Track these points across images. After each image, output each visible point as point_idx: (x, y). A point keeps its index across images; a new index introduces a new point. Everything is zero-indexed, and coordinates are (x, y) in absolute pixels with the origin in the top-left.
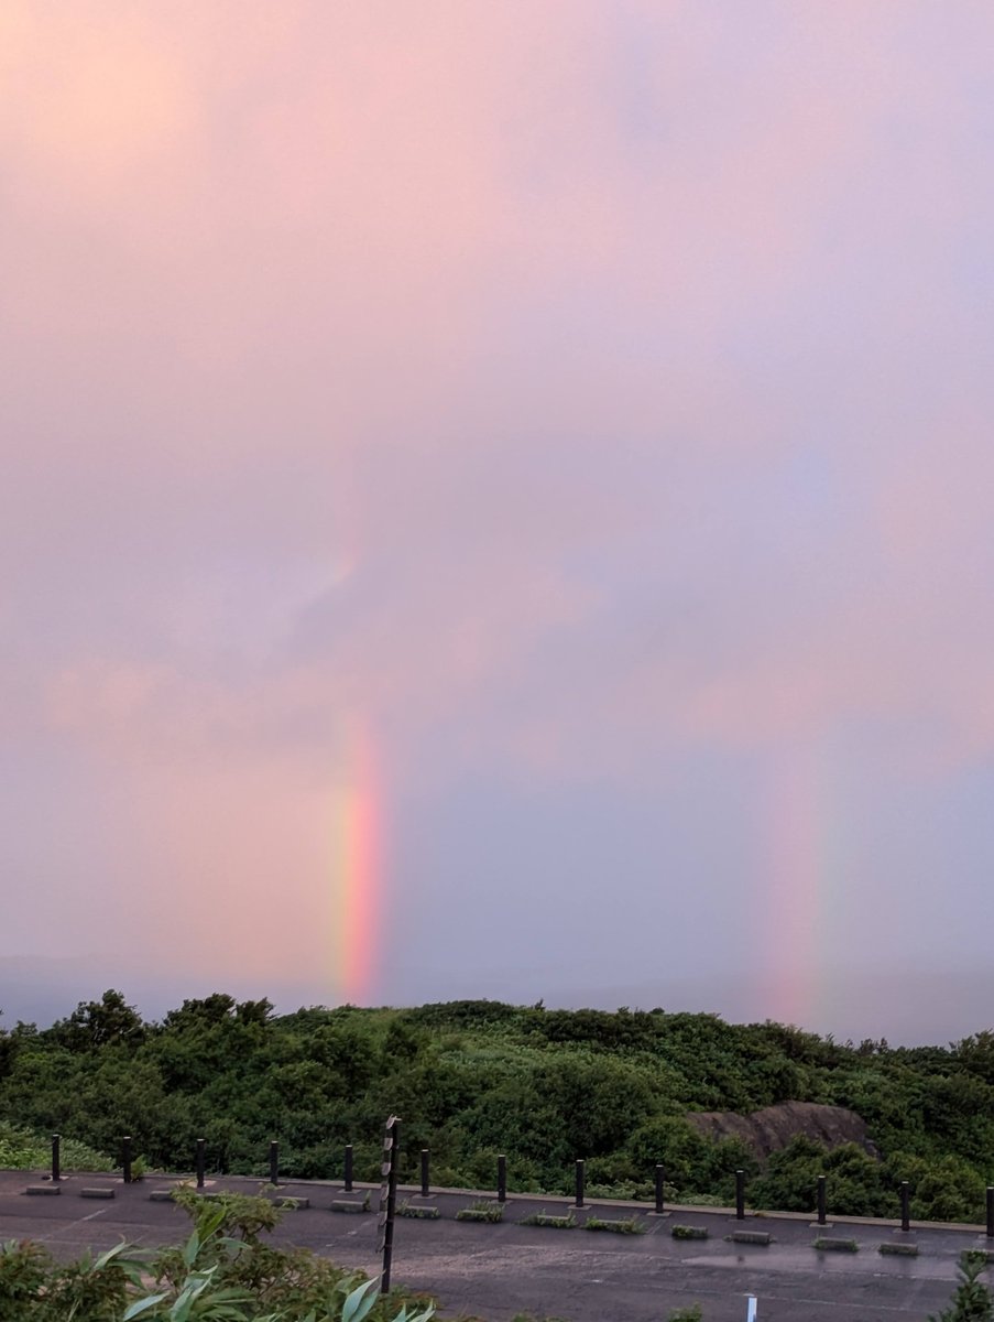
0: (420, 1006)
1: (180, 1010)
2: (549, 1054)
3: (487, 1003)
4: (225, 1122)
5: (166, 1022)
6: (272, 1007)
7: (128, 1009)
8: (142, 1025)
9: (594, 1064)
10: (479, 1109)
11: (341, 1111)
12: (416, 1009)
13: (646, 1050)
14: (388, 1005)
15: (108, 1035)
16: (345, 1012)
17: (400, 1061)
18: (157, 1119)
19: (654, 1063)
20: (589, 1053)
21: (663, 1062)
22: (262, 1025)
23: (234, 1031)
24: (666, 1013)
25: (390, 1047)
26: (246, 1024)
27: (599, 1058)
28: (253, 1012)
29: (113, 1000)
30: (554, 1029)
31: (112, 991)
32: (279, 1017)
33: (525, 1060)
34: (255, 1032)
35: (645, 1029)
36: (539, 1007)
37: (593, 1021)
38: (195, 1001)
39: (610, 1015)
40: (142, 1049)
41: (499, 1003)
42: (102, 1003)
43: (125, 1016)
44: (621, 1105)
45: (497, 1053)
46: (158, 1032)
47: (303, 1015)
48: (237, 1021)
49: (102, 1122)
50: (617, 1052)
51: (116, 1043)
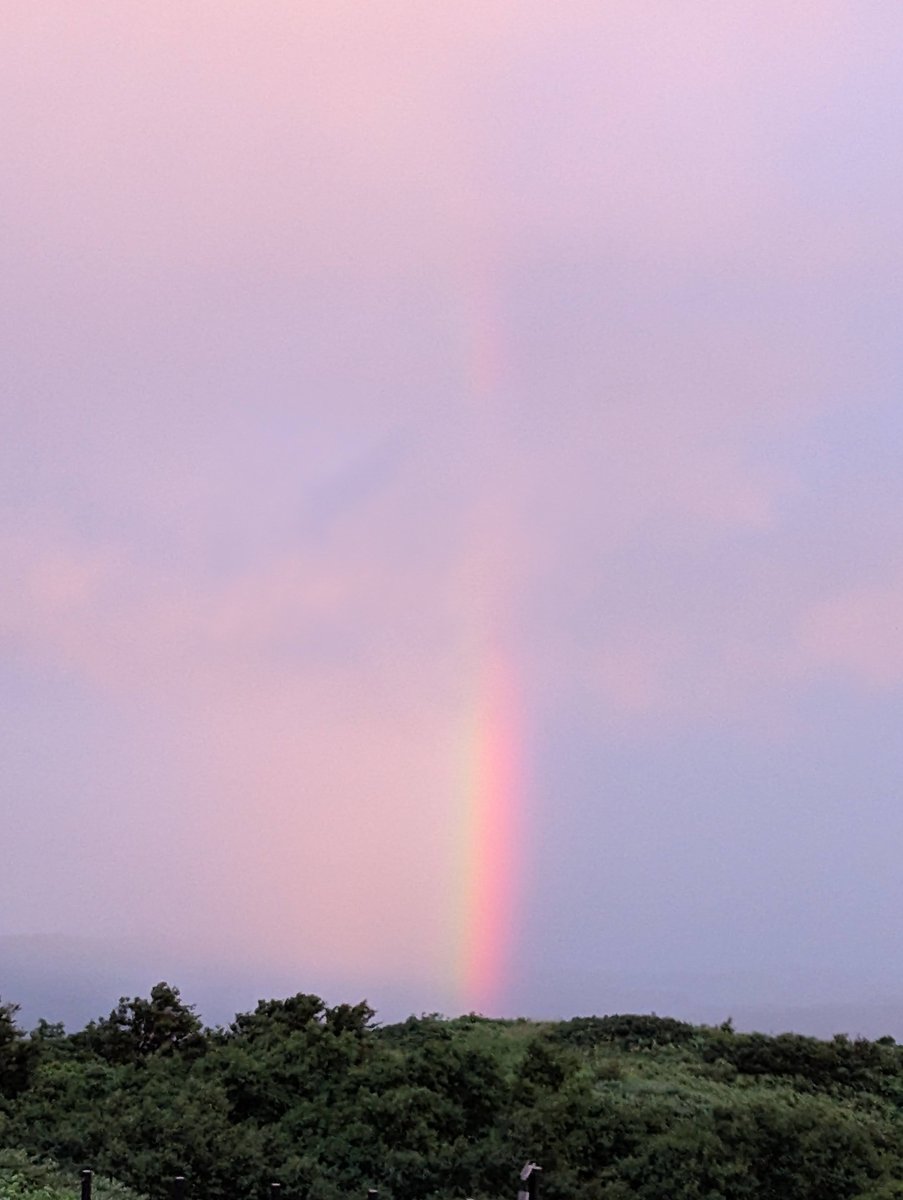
0: (568, 1019)
1: (253, 1013)
2: (737, 1091)
3: (657, 1019)
4: (306, 1161)
5: (233, 1028)
6: (372, 1013)
7: (184, 1010)
8: (201, 1031)
9: (798, 1106)
10: (645, 1158)
11: (461, 1152)
12: (563, 1023)
13: (868, 1091)
14: (525, 1016)
15: (158, 1042)
16: (469, 1023)
17: (539, 1090)
18: (219, 1155)
19: (879, 1108)
20: (792, 1091)
21: (891, 1108)
22: (359, 1036)
23: (323, 1043)
24: (897, 1043)
25: (525, 1071)
26: (337, 1033)
27: (805, 1099)
28: (349, 1019)
29: (164, 997)
30: (748, 1056)
31: (164, 984)
32: (381, 1026)
33: (708, 1096)
34: (349, 1042)
35: (869, 1064)
36: (726, 1028)
37: (799, 1049)
38: (273, 1002)
39: (822, 1043)
40: (200, 1063)
41: (672, 1021)
42: (150, 1000)
43: (180, 1019)
44: (832, 1163)
45: (664, 1087)
46: (221, 1040)
47: (413, 1025)
48: (326, 1029)
49: (146, 1156)
50: (830, 1093)
51: (168, 1053)
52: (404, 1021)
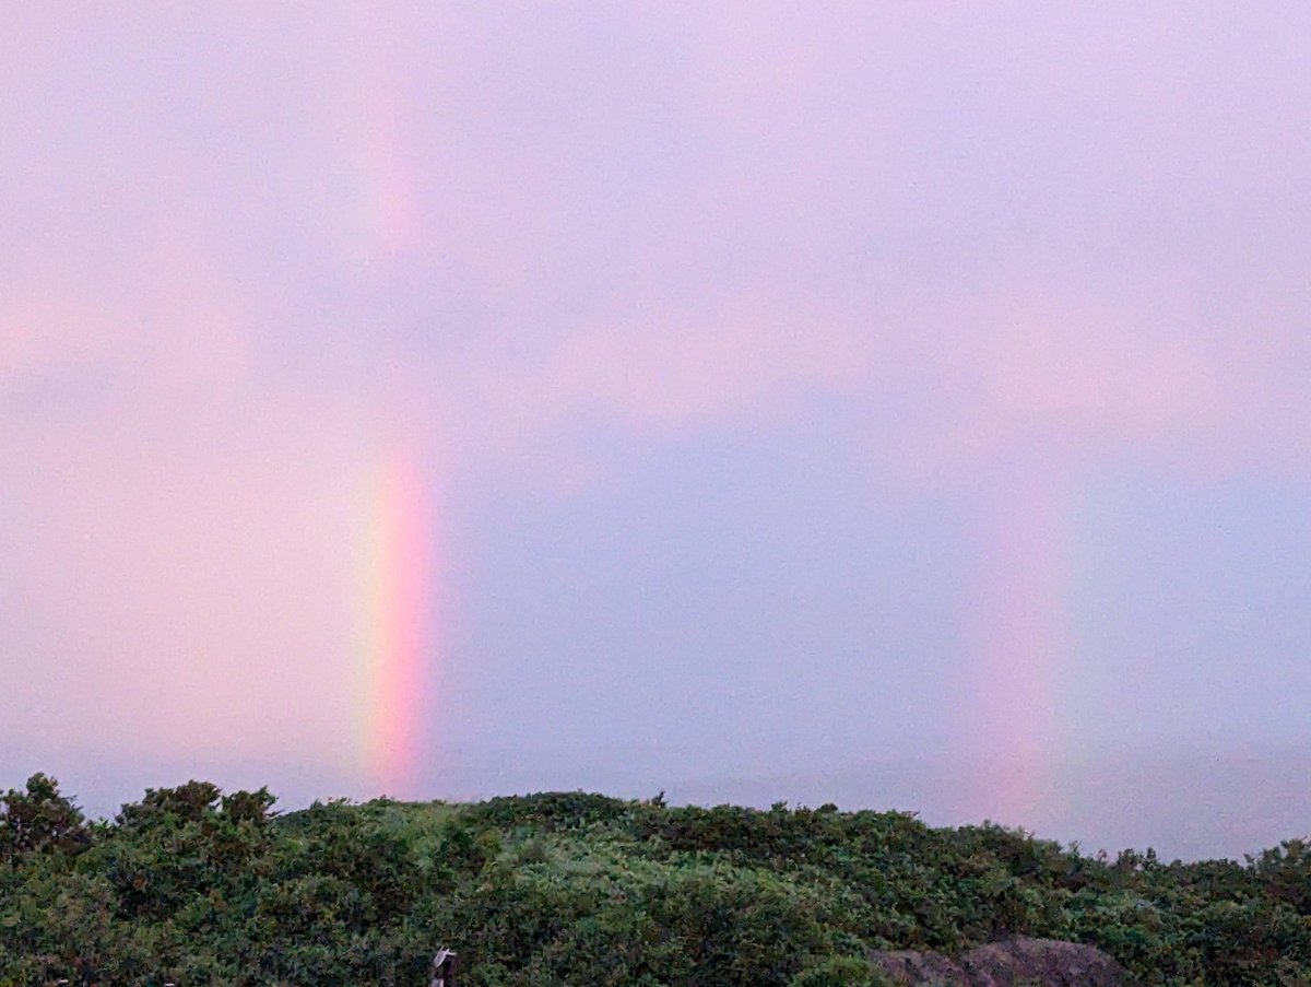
0: (488, 800)
1: (140, 803)
2: (671, 868)
3: (584, 795)
4: (205, 959)
5: (120, 820)
6: (273, 800)
7: (63, 802)
8: (83, 824)
9: (737, 882)
10: (572, 944)
11: (373, 945)
12: (483, 803)
13: (811, 863)
14: (442, 798)
15: (35, 837)
16: (380, 807)
17: (456, 877)
18: (106, 956)
19: (822, 881)
20: (730, 867)
21: (835, 880)
22: (260, 825)
23: (219, 832)
24: (840, 811)
25: (441, 856)
26: (235, 822)
27: (745, 875)
28: (248, 806)
29: (41, 788)
30: (683, 832)
31: (41, 775)
32: (283, 814)
33: (639, 876)
34: (247, 832)
35: (810, 833)
36: (658, 801)
37: (736, 821)
38: (161, 790)
39: (761, 814)
40: (85, 857)
41: (600, 796)
42: (26, 793)
43: (62, 810)
44: (773, 939)
45: (598, 867)
46: (107, 834)
47: (317, 811)
48: (223, 817)
49: (28, 960)
50: (771, 868)
51: (46, 850)
52: (308, 807)
